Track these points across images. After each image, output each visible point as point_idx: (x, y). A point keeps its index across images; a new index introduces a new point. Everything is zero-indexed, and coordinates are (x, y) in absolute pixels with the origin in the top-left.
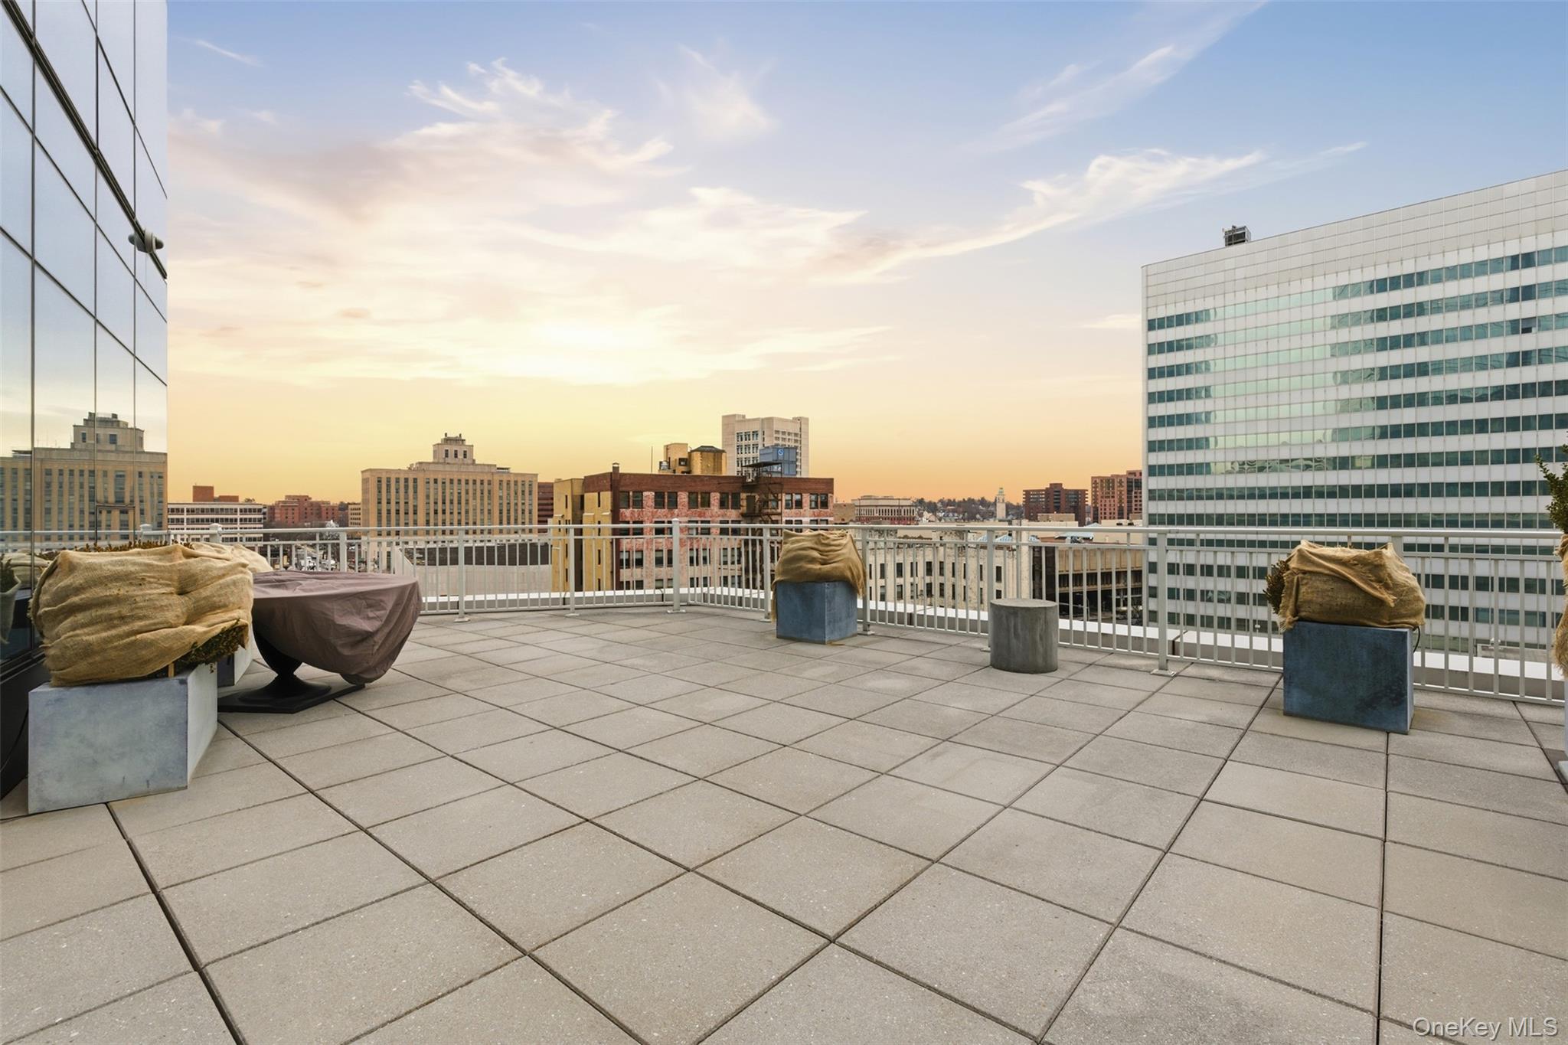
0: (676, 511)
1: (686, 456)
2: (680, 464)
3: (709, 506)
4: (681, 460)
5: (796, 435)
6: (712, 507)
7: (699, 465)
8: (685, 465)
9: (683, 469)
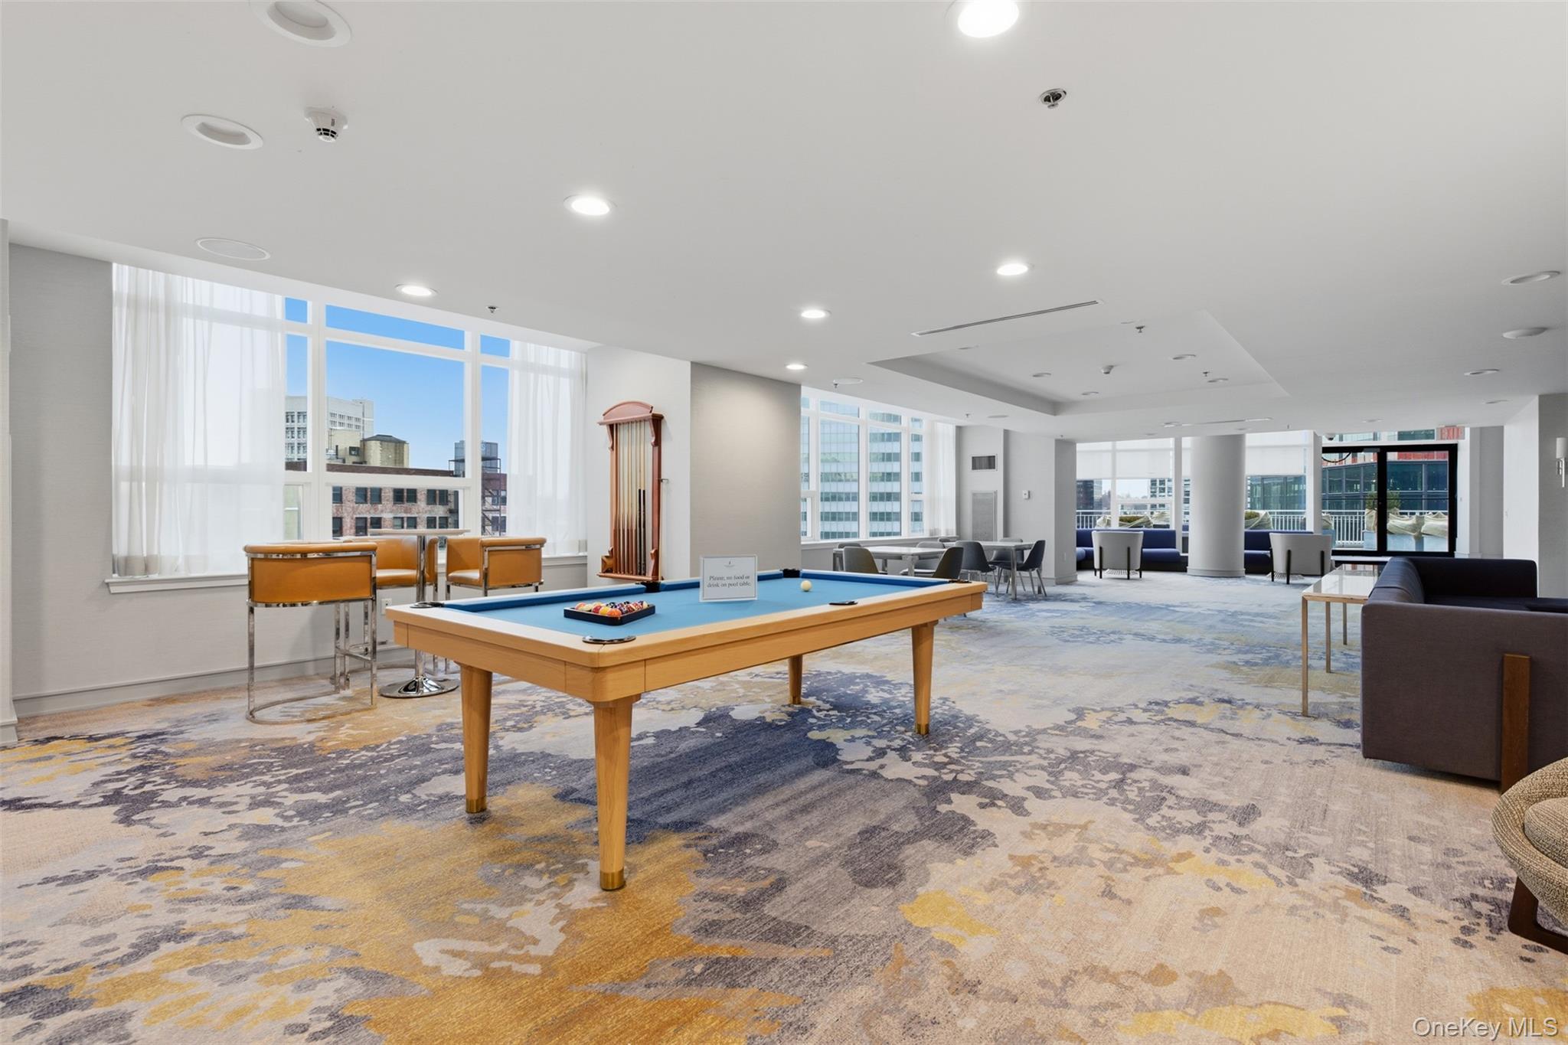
0: (380, 506)
1: (357, 444)
2: (350, 454)
3: (415, 501)
4: (351, 449)
5: (358, 420)
6: (419, 503)
7: (379, 456)
8: (358, 455)
9: (355, 459)
